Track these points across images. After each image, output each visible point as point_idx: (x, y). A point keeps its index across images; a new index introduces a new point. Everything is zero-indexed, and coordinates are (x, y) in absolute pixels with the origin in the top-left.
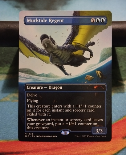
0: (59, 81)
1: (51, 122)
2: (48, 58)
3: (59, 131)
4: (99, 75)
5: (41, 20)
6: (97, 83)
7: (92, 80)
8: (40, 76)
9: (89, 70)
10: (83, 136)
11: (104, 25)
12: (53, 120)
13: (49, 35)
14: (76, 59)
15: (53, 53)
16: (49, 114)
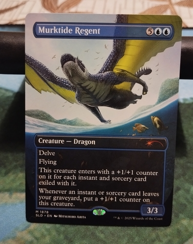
0: (90, 132)
1: (76, 195)
2: (73, 94)
3: (90, 210)
4: (157, 123)
5: (62, 29)
6: (153, 136)
7: (144, 132)
8: (59, 123)
9: (139, 115)
10: (126, 218)
11: (168, 39)
12: (79, 192)
13: (75, 56)
14: (119, 96)
15: (82, 85)
16: (73, 184)
